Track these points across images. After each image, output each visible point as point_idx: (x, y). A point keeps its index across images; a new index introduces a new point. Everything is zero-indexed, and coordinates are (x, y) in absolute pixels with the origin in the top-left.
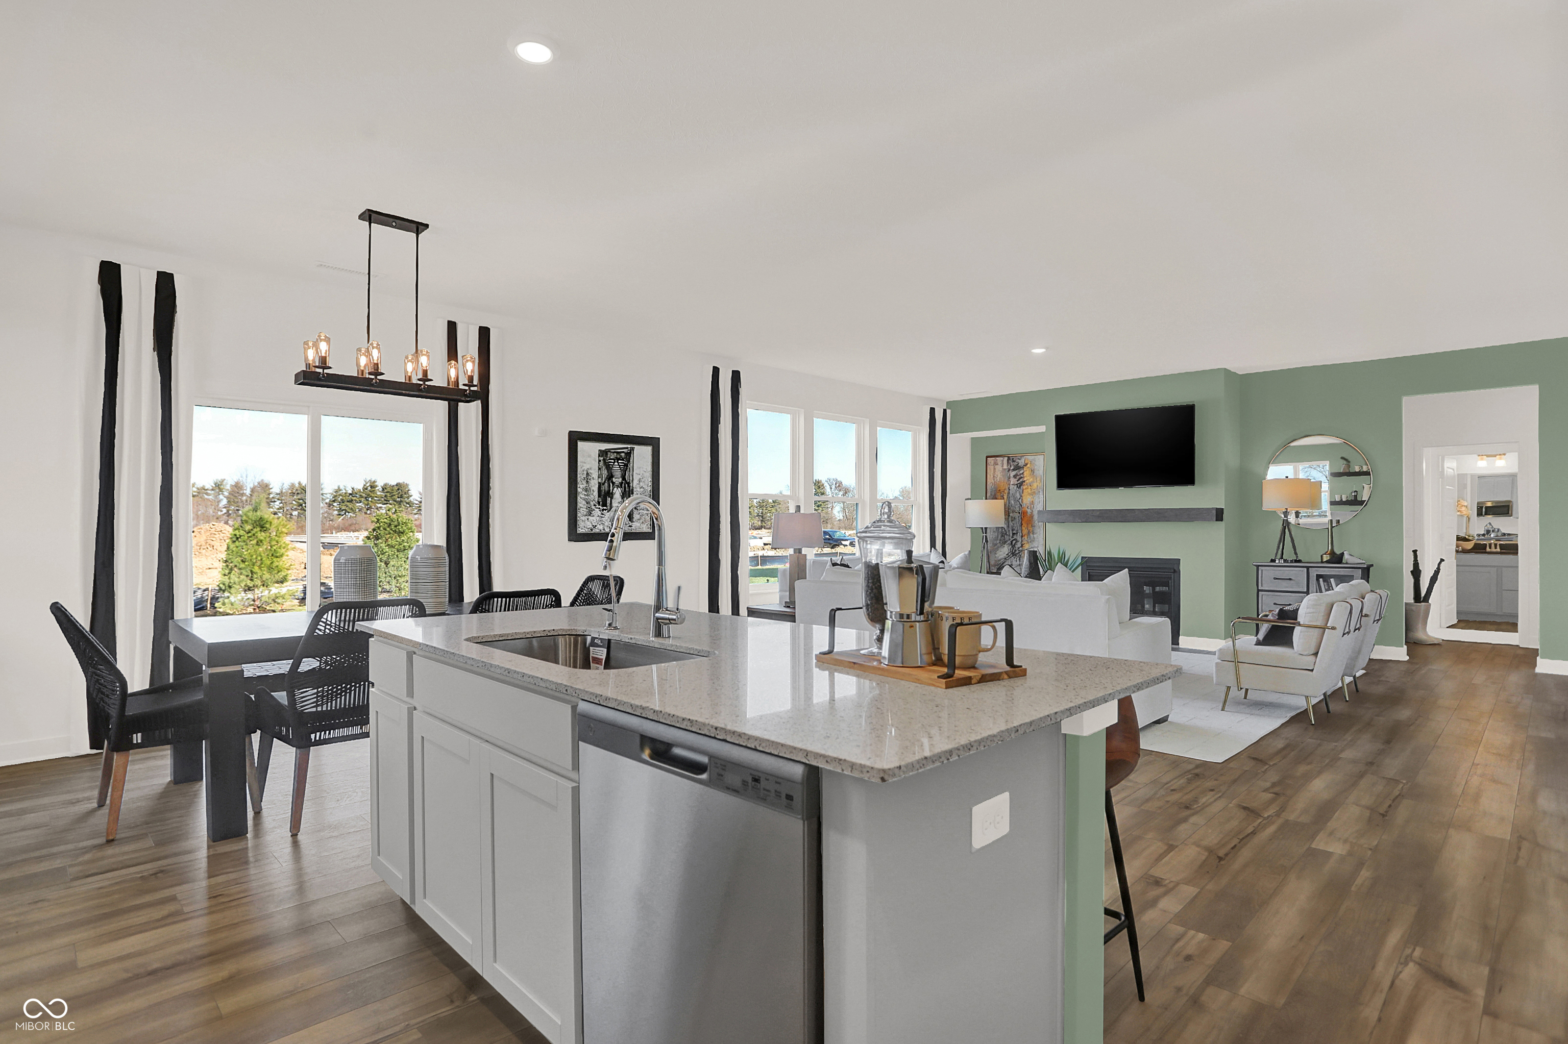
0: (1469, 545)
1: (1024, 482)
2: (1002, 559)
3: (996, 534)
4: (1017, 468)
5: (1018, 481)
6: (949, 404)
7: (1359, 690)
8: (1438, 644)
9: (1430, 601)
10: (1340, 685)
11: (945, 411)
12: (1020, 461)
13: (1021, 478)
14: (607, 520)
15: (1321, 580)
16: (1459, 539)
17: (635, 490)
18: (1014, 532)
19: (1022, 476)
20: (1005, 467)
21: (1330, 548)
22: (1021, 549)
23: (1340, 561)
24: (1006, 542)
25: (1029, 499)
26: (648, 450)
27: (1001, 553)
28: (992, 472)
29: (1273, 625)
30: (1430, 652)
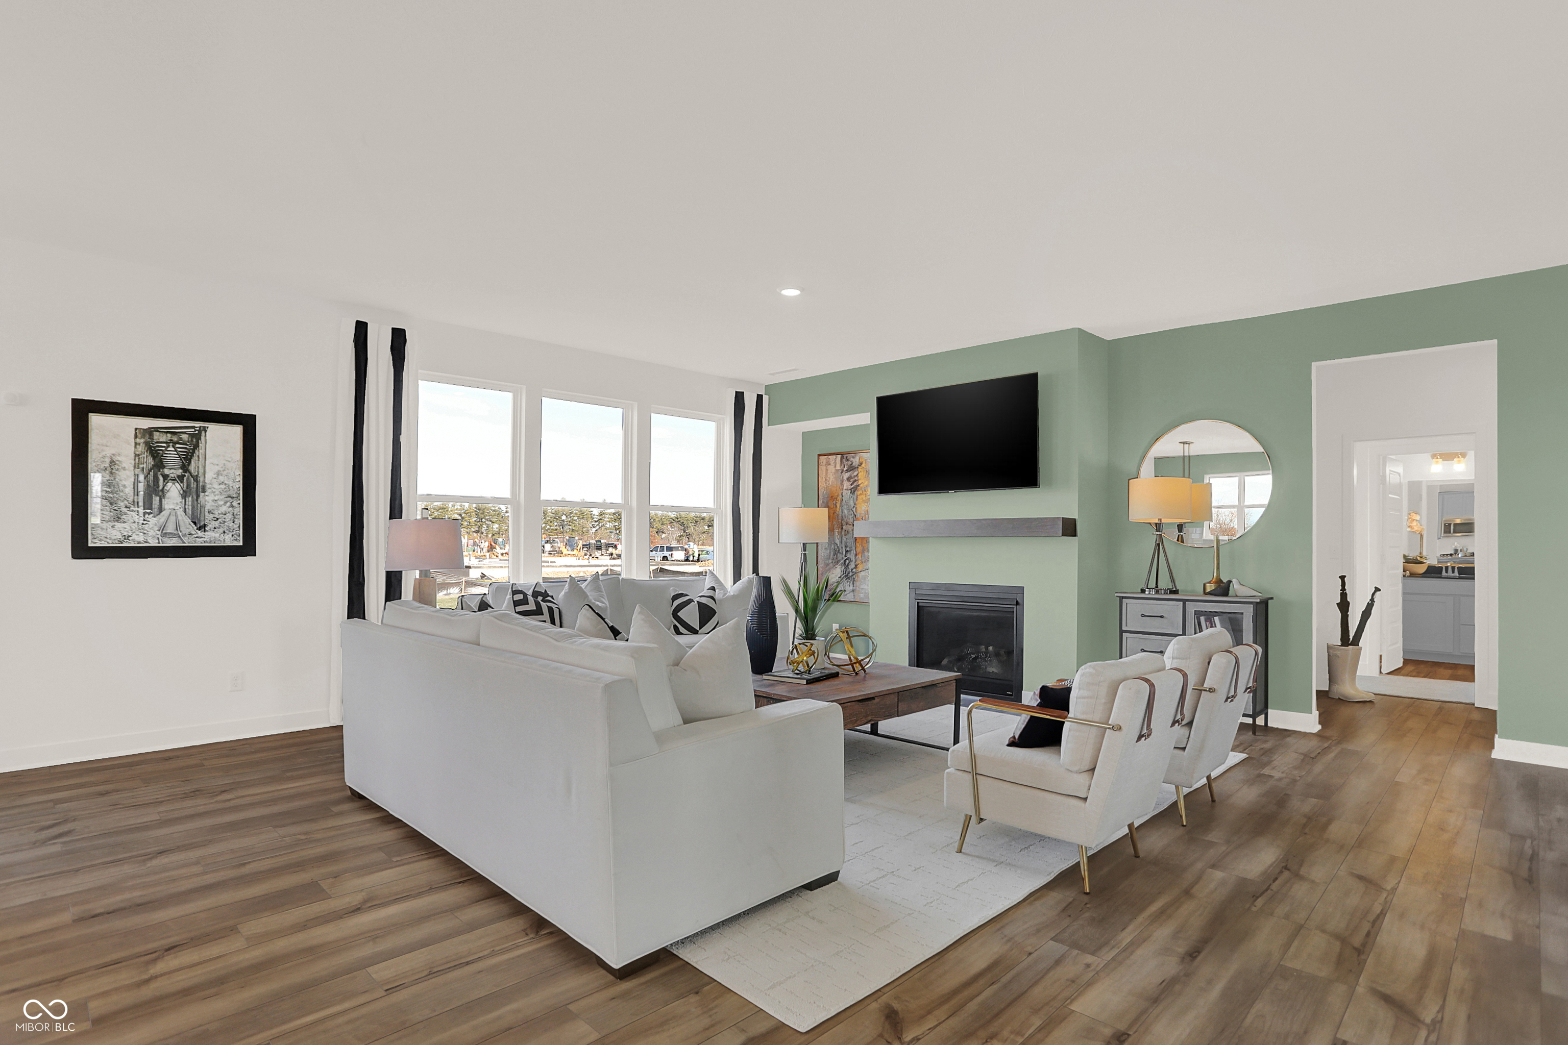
0: (1421, 569)
1: (859, 486)
2: (834, 582)
3: (828, 551)
4: (852, 468)
5: (851, 485)
6: (768, 388)
7: (1216, 798)
8: (1370, 701)
9: (1360, 644)
10: (1174, 798)
11: (760, 398)
12: (854, 460)
13: (856, 481)
14: (152, 528)
15: (1202, 619)
16: (1407, 560)
17: (208, 486)
18: (848, 549)
19: (856, 478)
20: (838, 467)
21: (1215, 574)
22: (854, 570)
23: (1226, 594)
24: (838, 562)
25: (863, 508)
26: (236, 431)
27: (833, 575)
28: (824, 474)
29: (1032, 717)
30: (1361, 713)
